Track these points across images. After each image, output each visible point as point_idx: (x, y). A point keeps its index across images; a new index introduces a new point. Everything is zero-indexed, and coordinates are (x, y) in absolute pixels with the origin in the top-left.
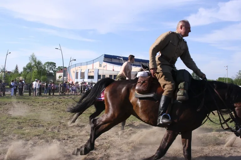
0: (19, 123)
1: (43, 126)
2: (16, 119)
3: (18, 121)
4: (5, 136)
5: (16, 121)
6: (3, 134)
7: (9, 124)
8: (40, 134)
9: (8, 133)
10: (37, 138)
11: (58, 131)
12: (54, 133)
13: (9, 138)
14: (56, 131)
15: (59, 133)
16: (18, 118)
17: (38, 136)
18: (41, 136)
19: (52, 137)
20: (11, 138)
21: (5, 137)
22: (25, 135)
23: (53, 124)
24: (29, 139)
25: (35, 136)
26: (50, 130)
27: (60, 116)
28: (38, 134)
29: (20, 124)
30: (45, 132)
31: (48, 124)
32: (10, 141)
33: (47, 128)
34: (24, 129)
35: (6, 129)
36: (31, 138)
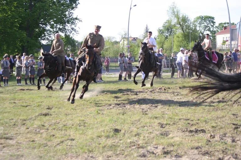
0: (162, 126)
1: (203, 131)
2: (156, 118)
3: (159, 121)
4: (142, 147)
5: (157, 121)
6: (139, 145)
7: (146, 128)
8: (200, 144)
9: (146, 143)
10: (196, 151)
11: (233, 141)
12: (226, 144)
13: (148, 151)
14: (229, 140)
15: (234, 144)
16: (159, 117)
17: (197, 148)
18: (203, 150)
19: (223, 152)
20: (151, 151)
21: (142, 149)
22: (175, 147)
23: (221, 128)
24: (183, 153)
25: (192, 149)
26: (217, 138)
27: (233, 113)
28: (196, 145)
29: (164, 127)
30: (209, 141)
31: (213, 127)
32: (151, 156)
33: (211, 135)
34: (171, 136)
35: (142, 135)
36: (186, 153)
